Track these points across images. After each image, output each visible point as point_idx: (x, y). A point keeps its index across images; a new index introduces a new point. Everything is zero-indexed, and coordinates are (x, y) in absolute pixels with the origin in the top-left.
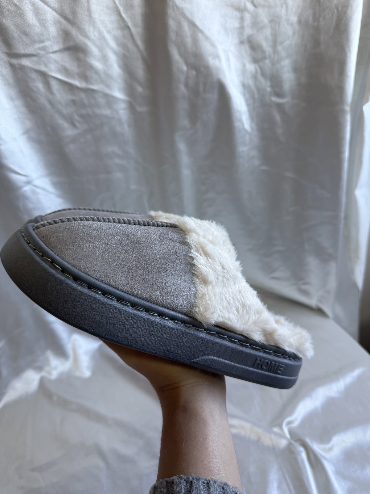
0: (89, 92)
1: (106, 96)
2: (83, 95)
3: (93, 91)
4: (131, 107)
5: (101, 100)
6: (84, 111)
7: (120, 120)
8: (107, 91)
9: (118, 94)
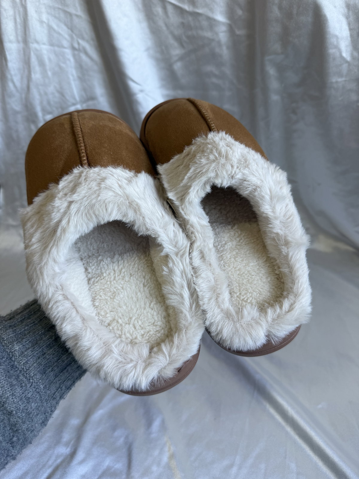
0: (196, 15)
1: (209, 19)
2: (190, 18)
3: (199, 14)
4: (231, 30)
5: (205, 23)
6: (190, 33)
7: (219, 42)
8: (210, 15)
9: (220, 17)
